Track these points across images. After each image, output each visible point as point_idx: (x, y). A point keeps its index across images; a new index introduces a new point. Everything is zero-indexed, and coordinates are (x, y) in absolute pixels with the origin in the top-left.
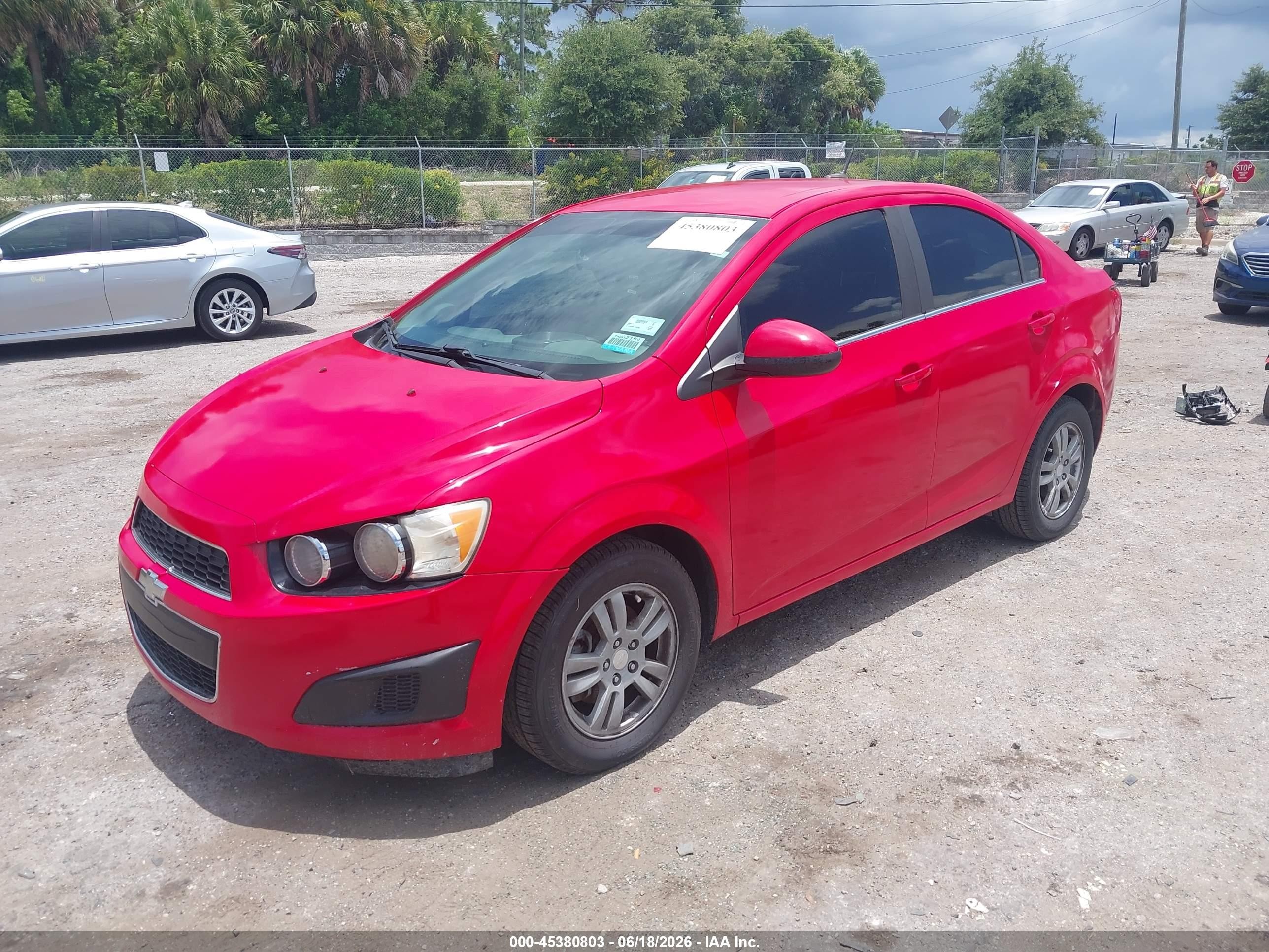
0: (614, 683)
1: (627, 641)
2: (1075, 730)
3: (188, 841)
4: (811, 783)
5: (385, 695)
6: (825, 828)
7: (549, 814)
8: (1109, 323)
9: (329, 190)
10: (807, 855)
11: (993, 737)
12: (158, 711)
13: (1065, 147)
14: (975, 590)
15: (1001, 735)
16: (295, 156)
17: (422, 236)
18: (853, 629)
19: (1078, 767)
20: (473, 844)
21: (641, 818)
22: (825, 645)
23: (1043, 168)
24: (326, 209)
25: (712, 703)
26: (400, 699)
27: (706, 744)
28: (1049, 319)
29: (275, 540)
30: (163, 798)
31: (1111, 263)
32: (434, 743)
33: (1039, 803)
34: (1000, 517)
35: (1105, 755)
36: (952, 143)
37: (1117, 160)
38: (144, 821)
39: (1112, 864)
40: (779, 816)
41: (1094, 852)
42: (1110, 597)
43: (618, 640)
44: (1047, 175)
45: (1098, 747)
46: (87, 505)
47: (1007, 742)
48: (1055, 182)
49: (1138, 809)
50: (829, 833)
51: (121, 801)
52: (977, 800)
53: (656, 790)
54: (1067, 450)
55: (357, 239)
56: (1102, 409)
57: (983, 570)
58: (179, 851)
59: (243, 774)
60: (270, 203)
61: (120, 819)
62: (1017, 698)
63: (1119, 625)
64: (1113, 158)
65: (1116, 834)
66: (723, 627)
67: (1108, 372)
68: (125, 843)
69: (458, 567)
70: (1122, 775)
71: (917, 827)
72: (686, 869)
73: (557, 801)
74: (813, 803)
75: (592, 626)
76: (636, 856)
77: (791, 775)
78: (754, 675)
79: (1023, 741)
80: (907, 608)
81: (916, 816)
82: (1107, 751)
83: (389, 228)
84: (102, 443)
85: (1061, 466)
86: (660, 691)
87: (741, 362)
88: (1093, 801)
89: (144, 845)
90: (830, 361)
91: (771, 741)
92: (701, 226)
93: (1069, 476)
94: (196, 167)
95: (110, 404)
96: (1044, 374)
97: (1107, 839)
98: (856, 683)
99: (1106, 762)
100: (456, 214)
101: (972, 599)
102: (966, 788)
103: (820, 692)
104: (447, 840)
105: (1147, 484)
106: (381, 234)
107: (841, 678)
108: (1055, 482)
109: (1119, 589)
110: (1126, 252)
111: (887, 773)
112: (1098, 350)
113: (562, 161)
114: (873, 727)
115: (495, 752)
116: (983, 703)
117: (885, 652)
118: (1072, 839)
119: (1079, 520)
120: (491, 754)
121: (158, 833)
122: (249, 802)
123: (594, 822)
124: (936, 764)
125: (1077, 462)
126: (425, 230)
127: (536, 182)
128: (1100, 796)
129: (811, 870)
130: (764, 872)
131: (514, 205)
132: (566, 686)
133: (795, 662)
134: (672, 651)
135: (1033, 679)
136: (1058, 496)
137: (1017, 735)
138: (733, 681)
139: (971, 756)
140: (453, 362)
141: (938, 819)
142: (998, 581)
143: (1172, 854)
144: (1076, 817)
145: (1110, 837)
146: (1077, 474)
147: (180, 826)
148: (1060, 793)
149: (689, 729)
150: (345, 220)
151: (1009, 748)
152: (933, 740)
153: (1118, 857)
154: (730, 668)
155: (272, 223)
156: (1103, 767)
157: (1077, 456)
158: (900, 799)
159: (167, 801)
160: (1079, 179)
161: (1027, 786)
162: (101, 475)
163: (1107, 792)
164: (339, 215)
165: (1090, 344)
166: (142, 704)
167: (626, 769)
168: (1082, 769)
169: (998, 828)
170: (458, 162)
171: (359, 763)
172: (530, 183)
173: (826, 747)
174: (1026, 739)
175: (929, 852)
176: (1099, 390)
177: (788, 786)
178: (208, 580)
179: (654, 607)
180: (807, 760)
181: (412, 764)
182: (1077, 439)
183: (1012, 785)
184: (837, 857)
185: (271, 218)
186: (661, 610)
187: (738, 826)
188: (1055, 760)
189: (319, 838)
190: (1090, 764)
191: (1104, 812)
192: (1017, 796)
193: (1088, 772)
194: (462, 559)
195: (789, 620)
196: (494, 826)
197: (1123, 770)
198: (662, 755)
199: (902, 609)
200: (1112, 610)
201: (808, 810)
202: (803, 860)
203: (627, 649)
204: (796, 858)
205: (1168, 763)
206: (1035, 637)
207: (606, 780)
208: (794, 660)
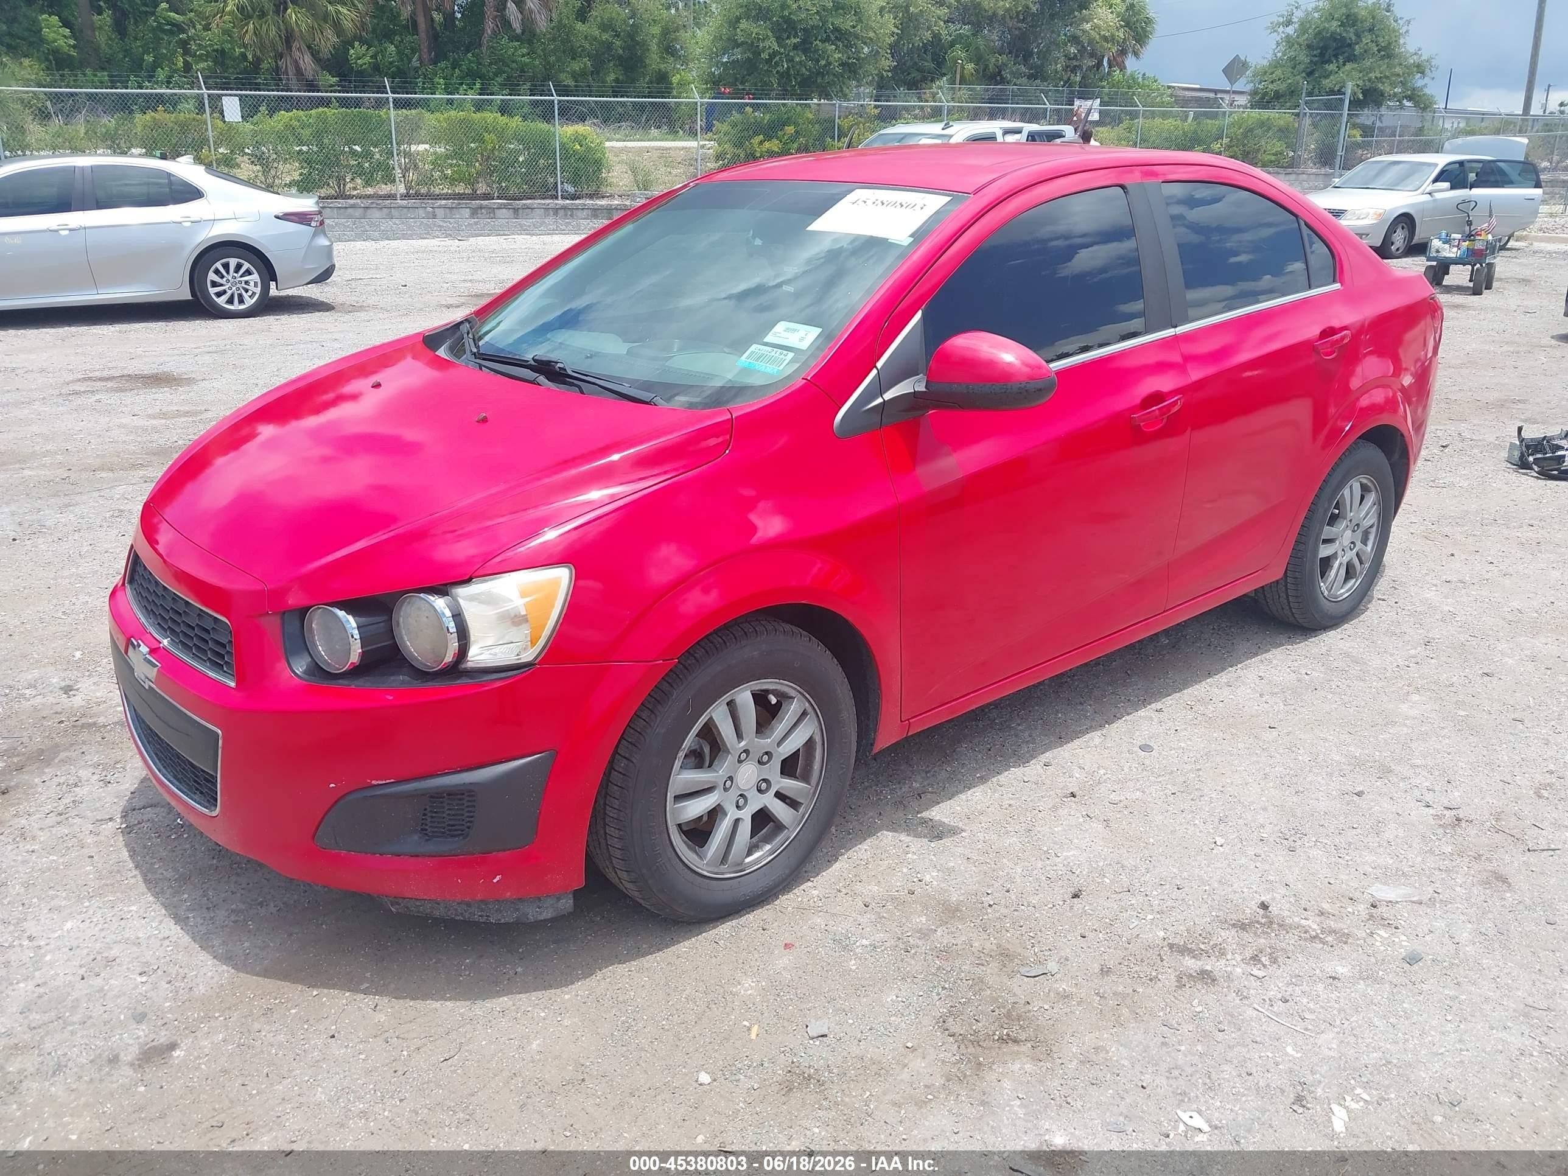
0: (738, 807)
1: (755, 754)
2: (1344, 886)
3: (181, 992)
4: (991, 945)
5: (432, 817)
6: (1004, 1007)
7: (646, 974)
8: (1425, 344)
9: (441, 150)
10: (977, 1043)
11: (1235, 892)
12: (164, 817)
13: (1383, 110)
14: (1226, 691)
15: (1245, 890)
16: (399, 104)
17: (556, 210)
18: (1063, 738)
19: (1344, 938)
20: (543, 1011)
21: (764, 984)
22: (1023, 760)
23: (1354, 136)
24: (437, 174)
25: (869, 832)
26: (450, 823)
27: (858, 887)
28: (1343, 338)
29: (295, 610)
30: (157, 932)
31: (1434, 263)
32: (495, 881)
33: (1288, 984)
34: (1265, 596)
35: (1382, 922)
36: (1239, 103)
37: (1449, 128)
38: (129, 963)
39: (1380, 1073)
40: (944, 988)
41: (1356, 1055)
42: (1404, 707)
43: (744, 751)
44: (1358, 146)
45: (1373, 910)
46: (105, 546)
47: (1253, 899)
48: (1369, 156)
49: (1421, 998)
50: (1008, 1015)
51: (103, 934)
52: (1206, 977)
53: (787, 946)
54: (1358, 512)
55: (474, 212)
56: (1408, 459)
57: (1239, 666)
58: (168, 1004)
59: (261, 904)
60: (367, 165)
61: (99, 958)
62: (1271, 840)
63: (1414, 745)
64: (1446, 126)
65: (1388, 1032)
66: (886, 737)
67: (1420, 410)
68: (101, 990)
69: (529, 655)
70: (1402, 950)
71: (1125, 1011)
72: (817, 1056)
73: (659, 955)
74: (991, 972)
75: (709, 733)
76: (753, 1036)
77: (964, 934)
78: (929, 796)
79: (1274, 899)
80: (1135, 714)
81: (1124, 996)
82: (1385, 916)
83: (515, 199)
84: (133, 467)
85: (1349, 533)
86: (799, 818)
87: (921, 388)
88: (1361, 985)
89: (124, 994)
90: (1040, 390)
91: (942, 885)
92: (879, 202)
93: (1359, 545)
94: (276, 117)
95: (149, 417)
96: (1332, 410)
97: (1375, 1038)
98: (1061, 812)
99: (1382, 933)
100: (600, 182)
101: (1221, 704)
102: (1193, 960)
103: (1013, 822)
104: (511, 1003)
105: (1463, 557)
106: (505, 207)
107: (1041, 805)
108: (1340, 553)
109: (1415, 697)
110: (1455, 249)
111: (1091, 935)
112: (1407, 380)
113: (736, 116)
114: (1077, 873)
115: (577, 894)
116: (1225, 846)
117: (1102, 772)
118: (1329, 1035)
119: (1370, 602)
120: (571, 896)
121: (144, 979)
122: (264, 942)
123: (702, 988)
124: (1157, 926)
125: (1371, 527)
126: (560, 202)
127: (702, 143)
128: (1368, 976)
129: (980, 1064)
130: (918, 1064)
131: (674, 172)
132: (673, 810)
133: (983, 780)
134: (817, 766)
135: (1293, 816)
136: (1343, 572)
137: (1267, 889)
138: (900, 804)
139: (1204, 916)
140: (542, 379)
141: (1153, 1002)
142: (1257, 681)
143: (1462, 1062)
144: (1336, 1006)
145: (1380, 1035)
146: (1370, 543)
147: (173, 970)
148: (1318, 971)
149: (837, 866)
150: (460, 189)
151: (1255, 908)
152: (1155, 893)
153: (1390, 1063)
154: (898, 786)
155: (370, 191)
156: (1378, 938)
157: (1372, 520)
158: (1105, 971)
159: (161, 936)
160: (1399, 152)
161: (1274, 961)
162: (128, 507)
163: (1381, 973)
164: (453, 181)
165: (1398, 371)
166: (144, 807)
167: (751, 916)
168: (1350, 941)
169: (1232, 1016)
170: (608, 116)
171: (400, 901)
172: (693, 144)
173: (1013, 897)
174: (1278, 896)
175: (1137, 1046)
176: (1406, 434)
177: (959, 947)
178: (209, 659)
179: (793, 710)
180: (987, 914)
181: (469, 905)
182: (1371, 498)
183: (1255, 959)
184: (1016, 1048)
185: (368, 183)
186: (804, 714)
187: (889, 1000)
188: (1315, 927)
189: (347, 994)
190: (1361, 934)
191: (1375, 1001)
192: (1261, 974)
193: (1358, 945)
194: (533, 643)
195: (981, 724)
196: (573, 986)
197: (1404, 943)
198: (800, 899)
199: (1128, 714)
200: (1405, 725)
201: (982, 982)
202: (971, 1050)
203: (757, 764)
204: (962, 1046)
205: (1464, 936)
206: (1300, 758)
207: (725, 929)
208: (981, 778)
